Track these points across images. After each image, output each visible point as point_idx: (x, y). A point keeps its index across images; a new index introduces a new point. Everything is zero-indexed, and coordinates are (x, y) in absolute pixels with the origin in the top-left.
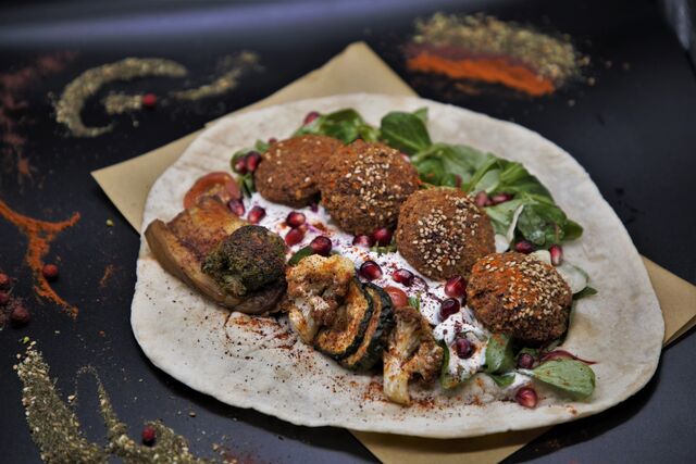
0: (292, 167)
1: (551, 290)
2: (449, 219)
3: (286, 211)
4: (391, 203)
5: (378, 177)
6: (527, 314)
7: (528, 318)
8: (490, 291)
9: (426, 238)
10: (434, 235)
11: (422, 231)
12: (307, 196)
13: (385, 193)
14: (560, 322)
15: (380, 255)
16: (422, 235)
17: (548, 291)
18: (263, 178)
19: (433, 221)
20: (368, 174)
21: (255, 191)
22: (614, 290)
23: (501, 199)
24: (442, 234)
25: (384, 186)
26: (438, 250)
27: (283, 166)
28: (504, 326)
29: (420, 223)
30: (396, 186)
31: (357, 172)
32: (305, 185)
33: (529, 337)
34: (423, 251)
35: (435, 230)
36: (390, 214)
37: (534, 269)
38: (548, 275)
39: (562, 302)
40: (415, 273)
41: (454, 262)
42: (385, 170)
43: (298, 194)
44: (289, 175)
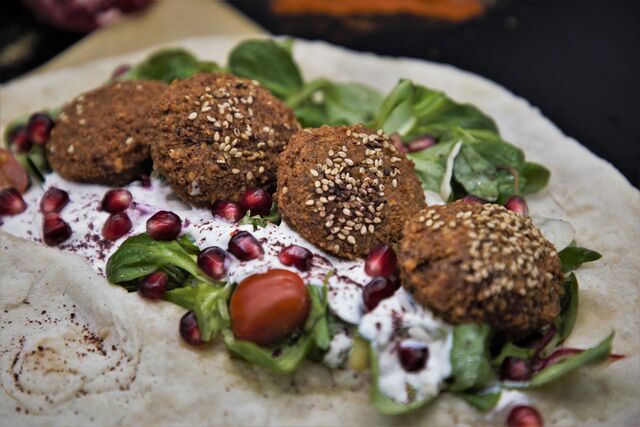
0: (103, 125)
1: (534, 249)
2: (357, 164)
3: (101, 192)
4: (262, 154)
5: (238, 115)
6: (504, 288)
7: (505, 294)
8: (439, 259)
9: (326, 194)
10: (338, 190)
11: (317, 184)
12: (131, 165)
13: (252, 139)
14: (551, 300)
15: (255, 229)
16: (319, 191)
17: (529, 251)
18: (59, 149)
19: (332, 168)
20: (222, 111)
21: (49, 170)
22: (619, 250)
23: (421, 144)
24: (349, 186)
25: (249, 128)
26: (347, 212)
27: (89, 126)
28: (469, 309)
29: (314, 173)
30: (266, 129)
31: (205, 108)
32: (127, 149)
33: (509, 325)
34: (323, 214)
35: (338, 181)
36: (261, 169)
37: (502, 219)
38: (523, 227)
39: (551, 268)
40: (314, 251)
41: (372, 228)
42: (247, 106)
43: (119, 164)
44: (101, 138)
